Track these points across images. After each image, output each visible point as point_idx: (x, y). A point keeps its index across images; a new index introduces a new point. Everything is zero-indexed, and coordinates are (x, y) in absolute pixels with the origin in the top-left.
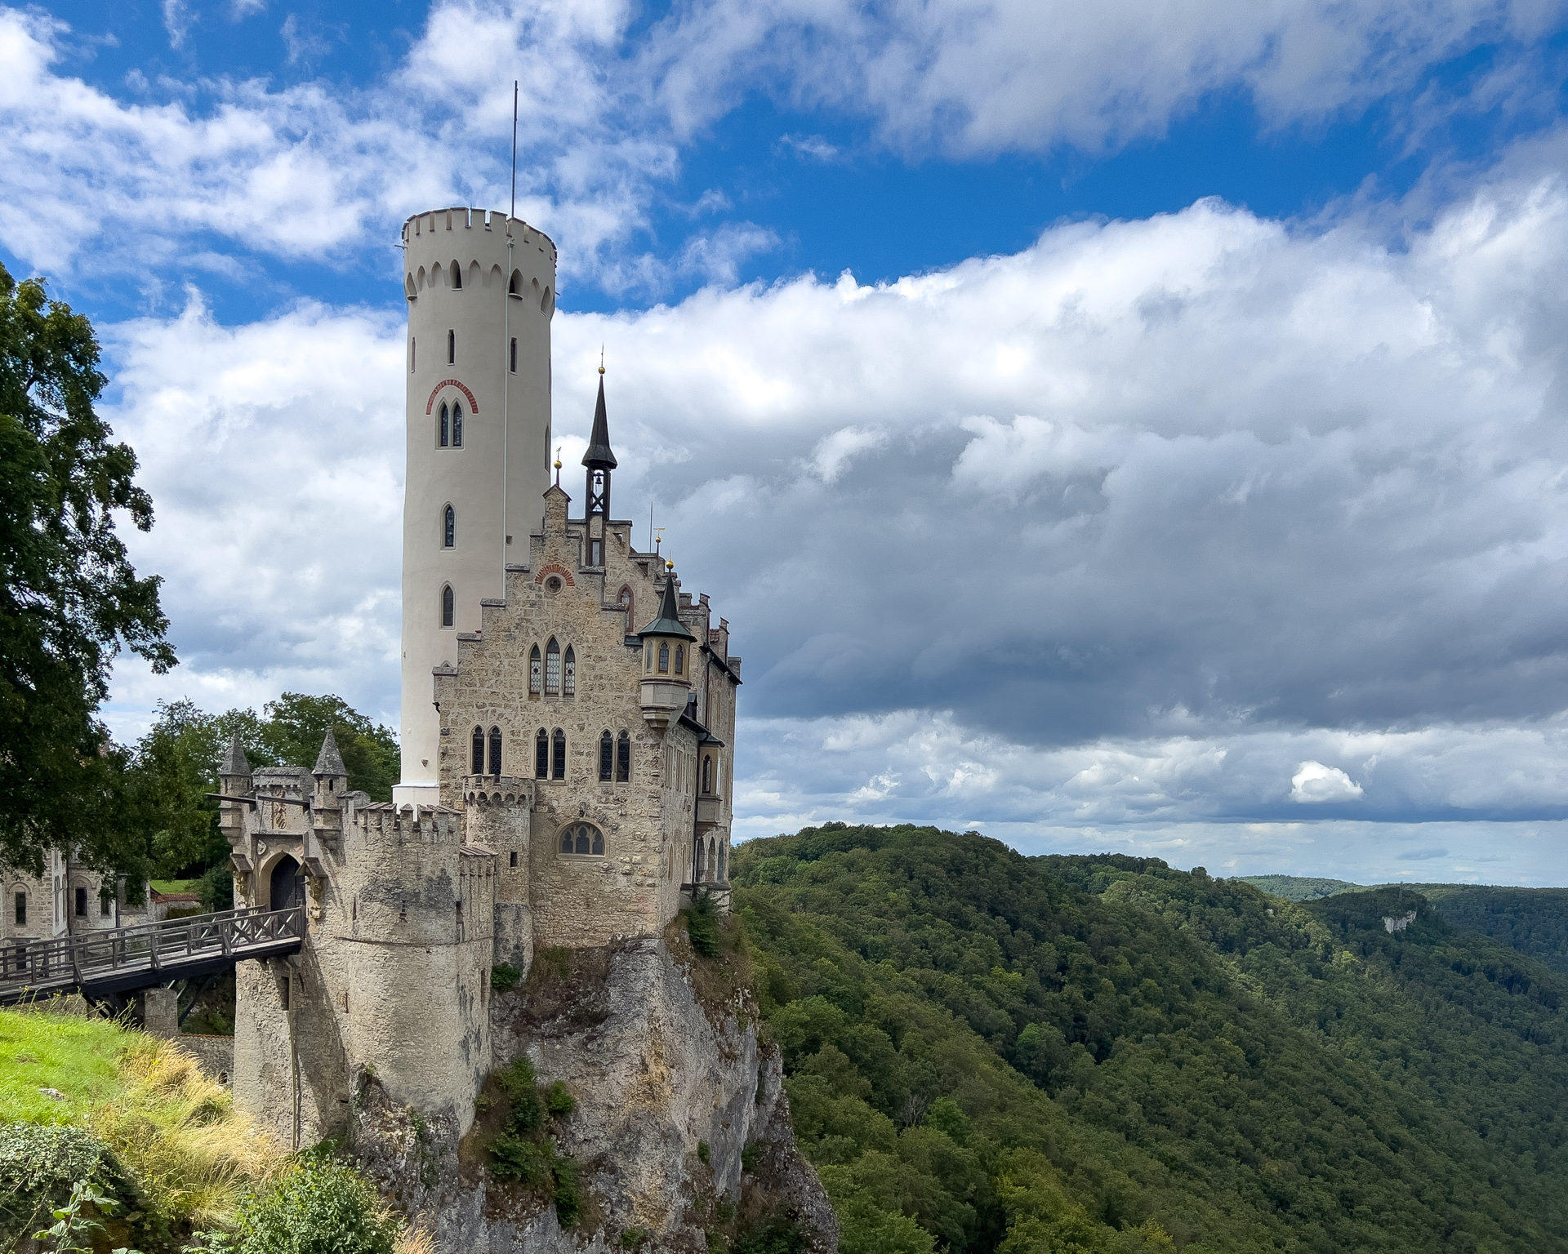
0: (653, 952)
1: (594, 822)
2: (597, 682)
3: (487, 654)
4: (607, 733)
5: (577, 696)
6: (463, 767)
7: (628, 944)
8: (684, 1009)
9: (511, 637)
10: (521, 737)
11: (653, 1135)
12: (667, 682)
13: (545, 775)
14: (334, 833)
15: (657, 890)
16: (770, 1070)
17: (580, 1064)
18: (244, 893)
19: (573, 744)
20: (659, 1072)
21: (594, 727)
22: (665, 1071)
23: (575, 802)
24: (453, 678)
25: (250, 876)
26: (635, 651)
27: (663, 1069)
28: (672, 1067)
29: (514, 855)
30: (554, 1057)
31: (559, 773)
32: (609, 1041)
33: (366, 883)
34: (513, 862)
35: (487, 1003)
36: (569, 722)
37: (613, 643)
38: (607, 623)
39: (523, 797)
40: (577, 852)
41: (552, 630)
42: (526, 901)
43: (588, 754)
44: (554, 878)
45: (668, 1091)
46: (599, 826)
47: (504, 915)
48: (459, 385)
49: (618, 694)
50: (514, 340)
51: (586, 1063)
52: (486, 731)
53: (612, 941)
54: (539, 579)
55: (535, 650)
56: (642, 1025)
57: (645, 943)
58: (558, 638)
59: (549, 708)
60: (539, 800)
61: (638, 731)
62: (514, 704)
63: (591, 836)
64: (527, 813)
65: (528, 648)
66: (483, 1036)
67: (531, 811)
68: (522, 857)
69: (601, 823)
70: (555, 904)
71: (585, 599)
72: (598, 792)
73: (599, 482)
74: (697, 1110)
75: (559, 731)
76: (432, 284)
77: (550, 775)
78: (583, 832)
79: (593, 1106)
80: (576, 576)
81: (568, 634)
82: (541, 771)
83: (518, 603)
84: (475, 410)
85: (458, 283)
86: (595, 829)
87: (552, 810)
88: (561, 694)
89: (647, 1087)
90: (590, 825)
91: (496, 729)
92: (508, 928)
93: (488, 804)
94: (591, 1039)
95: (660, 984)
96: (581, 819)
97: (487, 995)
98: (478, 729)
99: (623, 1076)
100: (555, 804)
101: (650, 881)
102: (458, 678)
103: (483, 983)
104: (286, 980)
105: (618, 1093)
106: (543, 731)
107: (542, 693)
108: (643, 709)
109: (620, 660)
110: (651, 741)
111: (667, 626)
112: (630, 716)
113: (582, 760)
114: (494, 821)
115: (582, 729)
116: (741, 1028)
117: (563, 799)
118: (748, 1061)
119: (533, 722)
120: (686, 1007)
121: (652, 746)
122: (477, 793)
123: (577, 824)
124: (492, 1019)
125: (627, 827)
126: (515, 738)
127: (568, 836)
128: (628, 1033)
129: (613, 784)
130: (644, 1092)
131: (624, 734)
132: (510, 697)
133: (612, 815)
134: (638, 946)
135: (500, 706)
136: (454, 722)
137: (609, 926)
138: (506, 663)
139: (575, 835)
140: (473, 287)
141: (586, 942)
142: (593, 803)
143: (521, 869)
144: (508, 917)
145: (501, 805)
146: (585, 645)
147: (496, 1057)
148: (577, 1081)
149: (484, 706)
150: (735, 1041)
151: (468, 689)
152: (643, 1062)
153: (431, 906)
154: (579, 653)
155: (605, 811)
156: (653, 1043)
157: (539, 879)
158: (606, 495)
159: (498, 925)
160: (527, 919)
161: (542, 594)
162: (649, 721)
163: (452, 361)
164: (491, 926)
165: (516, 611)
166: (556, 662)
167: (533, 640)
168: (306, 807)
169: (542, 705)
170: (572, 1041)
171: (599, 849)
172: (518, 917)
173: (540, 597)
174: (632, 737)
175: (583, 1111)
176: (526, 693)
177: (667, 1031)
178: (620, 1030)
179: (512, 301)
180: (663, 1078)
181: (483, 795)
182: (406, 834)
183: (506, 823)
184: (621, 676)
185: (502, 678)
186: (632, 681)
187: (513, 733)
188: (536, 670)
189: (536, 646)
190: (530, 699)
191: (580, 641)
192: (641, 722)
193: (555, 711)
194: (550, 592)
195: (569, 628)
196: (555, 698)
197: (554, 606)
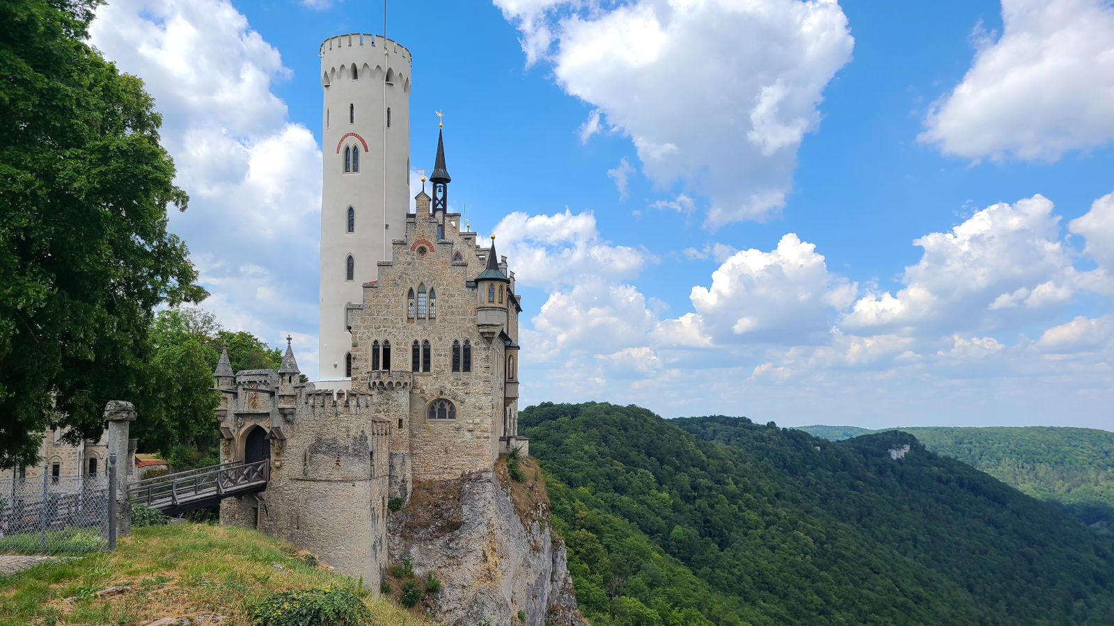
0: (489, 481)
1: (449, 398)
2: (450, 310)
3: (380, 294)
4: (456, 342)
5: (437, 320)
6: (366, 366)
7: (473, 476)
9: (396, 284)
10: (403, 346)
11: (491, 605)
12: (494, 308)
13: (418, 370)
14: (291, 410)
15: (490, 440)
16: (559, 558)
17: (444, 558)
18: (227, 453)
19: (436, 350)
20: (494, 561)
21: (448, 338)
22: (498, 561)
23: (438, 386)
24: (360, 311)
25: (232, 441)
26: (473, 290)
27: (496, 559)
28: (502, 557)
29: (400, 421)
30: (427, 554)
31: (427, 368)
32: (463, 541)
33: (313, 442)
34: (400, 426)
35: (385, 519)
36: (432, 335)
37: (459, 285)
38: (455, 274)
39: (406, 383)
40: (439, 418)
41: (421, 279)
42: (408, 451)
43: (445, 356)
44: (425, 435)
45: (500, 573)
46: (452, 401)
47: (395, 460)
48: (357, 136)
49: (464, 317)
50: (389, 109)
51: (449, 557)
52: (381, 343)
53: (462, 475)
54: (413, 249)
56: (483, 529)
57: (484, 474)
58: (425, 283)
59: (419, 328)
61: (476, 340)
62: (398, 326)
63: (447, 407)
64: (408, 394)
65: (407, 290)
66: (383, 542)
67: (410, 392)
68: (406, 422)
69: (454, 399)
70: (426, 452)
71: (441, 259)
72: (451, 379)
73: (440, 191)
74: (516, 586)
75: (426, 341)
76: (339, 77)
77: (421, 369)
78: (442, 405)
79: (452, 586)
80: (435, 246)
81: (431, 281)
82: (416, 368)
83: (400, 263)
84: (366, 150)
85: (355, 76)
86: (450, 402)
87: (423, 391)
88: (427, 318)
89: (487, 572)
90: (446, 400)
91: (387, 342)
92: (399, 468)
93: (385, 389)
94: (451, 540)
95: (494, 502)
96: (441, 397)
97: (386, 513)
98: (376, 342)
99: (472, 565)
100: (424, 387)
101: (486, 435)
102: (363, 311)
103: (384, 506)
104: (256, 510)
105: (468, 576)
106: (416, 342)
107: (416, 318)
108: (479, 326)
109: (463, 296)
110: (484, 346)
111: (492, 274)
112: (471, 331)
113: (441, 359)
114: (389, 400)
115: (440, 339)
116: (542, 529)
117: (429, 385)
118: (546, 552)
119: (410, 337)
120: (509, 516)
121: (485, 349)
122: (377, 382)
123: (439, 400)
124: (389, 528)
125: (470, 400)
126: (399, 347)
127: (433, 408)
128: (475, 535)
129: (461, 374)
130: (485, 575)
131: (467, 342)
132: (395, 321)
133: (461, 393)
134: (480, 477)
135: (389, 327)
136: (361, 338)
137: (461, 464)
138: (393, 300)
139: (437, 407)
140: (364, 78)
141: (446, 477)
142: (449, 386)
143: (406, 430)
144: (397, 461)
145: (392, 389)
146: (442, 287)
147: (393, 555)
148: (443, 570)
149: (379, 327)
150: (538, 539)
151: (369, 317)
152: (484, 555)
153: (355, 455)
154: (438, 292)
155: (456, 391)
156: (490, 542)
157: (415, 436)
158: (444, 198)
159: (392, 467)
160: (408, 462)
161: (415, 257)
162: (482, 334)
163: (352, 121)
164: (388, 467)
165: (399, 268)
166: (423, 299)
167: (409, 285)
168: (272, 394)
169: (415, 326)
170: (439, 543)
171: (452, 415)
172: (405, 460)
173: (414, 259)
174: (471, 343)
175: (447, 591)
176: (405, 319)
177: (498, 533)
178: (470, 534)
179: (388, 87)
180: (496, 565)
181: (381, 383)
182: (340, 409)
183: (396, 401)
184: (464, 306)
185: (390, 309)
186: (471, 309)
187: (398, 344)
188: (411, 304)
189: (411, 290)
190: (408, 322)
191: (439, 285)
192: (478, 334)
193: (424, 329)
194: (420, 255)
195: (432, 278)
196: (424, 321)
197: (422, 264)
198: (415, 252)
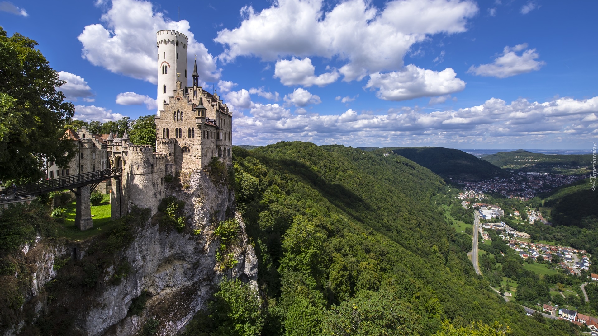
0: (200, 172)
2: (187, 118)
3: (165, 113)
4: (189, 128)
5: (183, 121)
7: (195, 171)
8: (208, 184)
9: (170, 110)
10: (173, 130)
12: (200, 118)
18: (112, 164)
19: (183, 131)
21: (187, 127)
23: (184, 142)
25: (113, 161)
26: (194, 112)
29: (169, 154)
31: (180, 137)
35: (163, 185)
37: (190, 110)
38: (189, 107)
39: (171, 142)
40: (185, 152)
41: (178, 108)
42: (173, 163)
43: (186, 132)
44: (180, 158)
45: (205, 201)
46: (189, 147)
48: (167, 62)
49: (192, 120)
53: (192, 171)
54: (175, 99)
55: (175, 112)
56: (198, 187)
58: (179, 110)
59: (178, 124)
60: (177, 142)
61: (196, 127)
63: (187, 149)
64: (173, 145)
66: (162, 192)
67: (175, 144)
68: (172, 154)
72: (188, 140)
74: (213, 204)
75: (180, 128)
78: (186, 149)
79: (188, 205)
80: (182, 98)
82: (177, 137)
83: (172, 103)
84: (170, 67)
85: (166, 43)
87: (180, 144)
88: (180, 120)
89: (200, 200)
90: (187, 147)
91: (167, 128)
92: (169, 169)
95: (202, 179)
96: (185, 146)
97: (163, 183)
98: (164, 128)
99: (194, 198)
101: (200, 158)
102: (160, 119)
103: (162, 181)
105: (193, 202)
106: (177, 128)
107: (177, 121)
108: (197, 123)
109: (191, 114)
111: (200, 107)
112: (194, 125)
113: (185, 134)
114: (165, 147)
115: (185, 127)
117: (181, 142)
119: (175, 127)
120: (209, 183)
121: (199, 130)
124: (165, 188)
125: (194, 147)
127: (183, 149)
128: (195, 189)
129: (191, 138)
131: (193, 128)
132: (170, 122)
133: (191, 145)
134: (197, 171)
135: (168, 124)
136: (159, 127)
137: (192, 167)
138: (169, 115)
141: (187, 171)
142: (187, 142)
143: (171, 157)
144: (169, 167)
145: (166, 143)
146: (185, 111)
147: (166, 196)
149: (165, 124)
151: (162, 121)
152: (199, 195)
156: (201, 192)
157: (176, 158)
159: (166, 168)
160: (174, 167)
161: (176, 101)
163: (165, 58)
164: (164, 168)
165: (171, 105)
166: (179, 115)
167: (174, 110)
168: (122, 146)
169: (177, 123)
171: (189, 151)
172: (171, 166)
174: (195, 129)
183: (168, 147)
184: (192, 117)
185: (169, 118)
186: (194, 118)
187: (171, 129)
188: (175, 116)
190: (174, 122)
195: (182, 108)
196: (179, 122)
197: (178, 103)
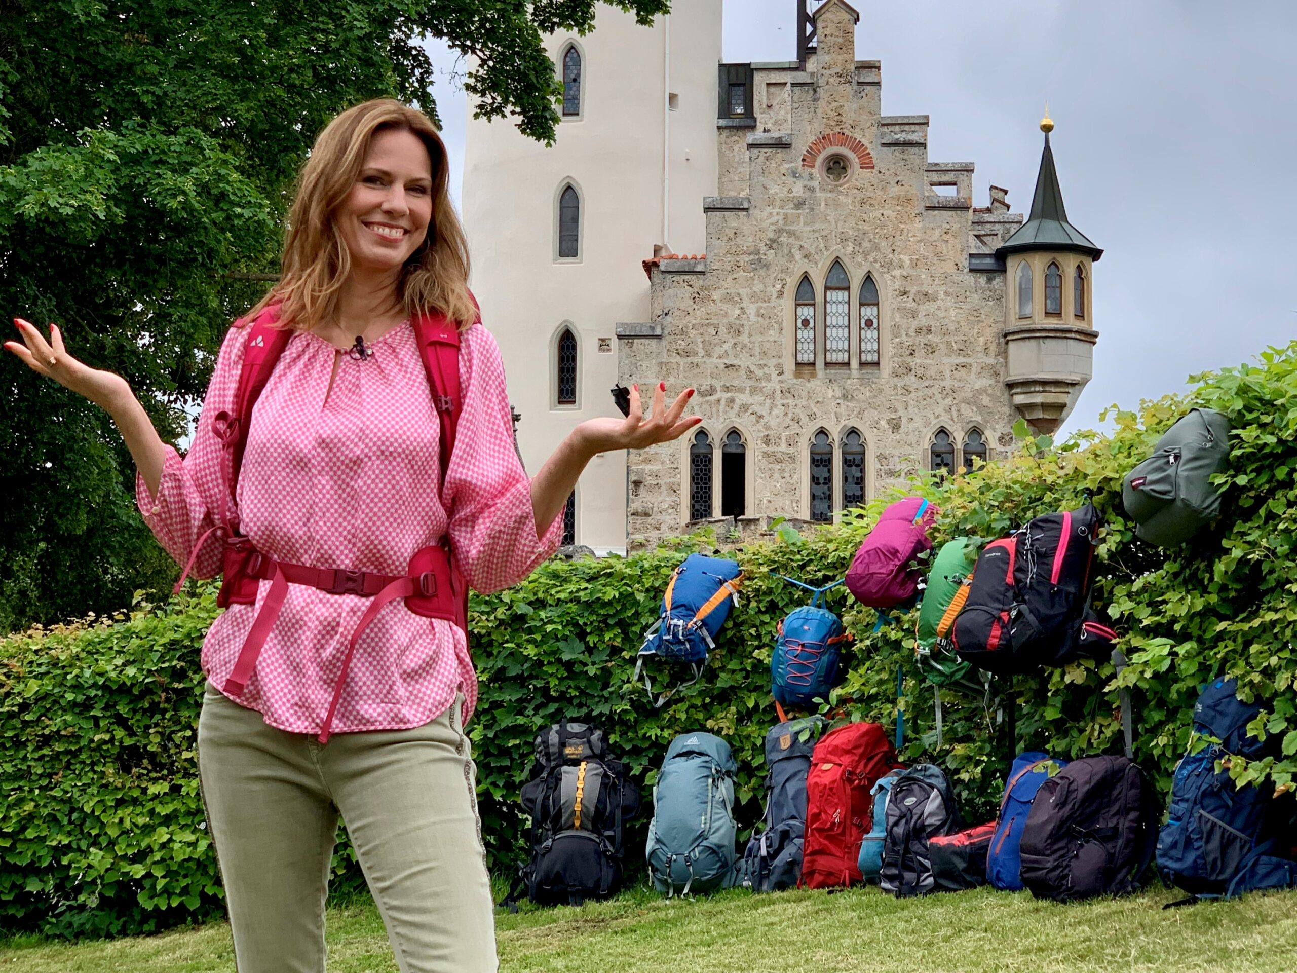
2: (923, 339)
3: (716, 296)
4: (942, 434)
5: (886, 368)
6: (675, 507)
9: (759, 264)
10: (783, 447)
12: (1061, 334)
13: (828, 517)
19: (881, 457)
21: (918, 423)
24: (654, 342)
36: (870, 415)
37: (950, 268)
38: (937, 233)
41: (836, 249)
49: (961, 360)
52: (715, 440)
54: (808, 160)
55: (805, 286)
58: (846, 261)
59: (833, 392)
61: (1001, 428)
62: (768, 386)
65: (792, 282)
71: (895, 190)
75: (854, 433)
81: (866, 255)
82: (820, 511)
83: (771, 203)
88: (854, 364)
91: (734, 433)
98: (702, 434)
102: (664, 342)
106: (823, 434)
107: (820, 364)
108: (1011, 386)
109: (960, 298)
112: (986, 401)
113: (898, 485)
115: (895, 426)
119: (804, 419)
126: (771, 449)
131: (975, 431)
132: (759, 373)
135: (741, 390)
138: (751, 310)
146: (897, 272)
149: (712, 391)
151: (682, 361)
154: (887, 287)
161: (815, 184)
162: (1022, 409)
166: (841, 307)
169: (820, 387)
173: (812, 190)
174: (991, 438)
176: (790, 366)
184: (965, 329)
185: (744, 338)
186: (988, 335)
187: (767, 440)
188: (805, 323)
189: (806, 278)
190: (798, 374)
191: (888, 265)
192: (1006, 410)
193: (845, 397)
194: (830, 181)
195: (866, 244)
196: (843, 371)
197: (837, 205)
198: (815, 171)
